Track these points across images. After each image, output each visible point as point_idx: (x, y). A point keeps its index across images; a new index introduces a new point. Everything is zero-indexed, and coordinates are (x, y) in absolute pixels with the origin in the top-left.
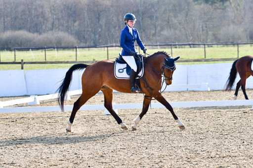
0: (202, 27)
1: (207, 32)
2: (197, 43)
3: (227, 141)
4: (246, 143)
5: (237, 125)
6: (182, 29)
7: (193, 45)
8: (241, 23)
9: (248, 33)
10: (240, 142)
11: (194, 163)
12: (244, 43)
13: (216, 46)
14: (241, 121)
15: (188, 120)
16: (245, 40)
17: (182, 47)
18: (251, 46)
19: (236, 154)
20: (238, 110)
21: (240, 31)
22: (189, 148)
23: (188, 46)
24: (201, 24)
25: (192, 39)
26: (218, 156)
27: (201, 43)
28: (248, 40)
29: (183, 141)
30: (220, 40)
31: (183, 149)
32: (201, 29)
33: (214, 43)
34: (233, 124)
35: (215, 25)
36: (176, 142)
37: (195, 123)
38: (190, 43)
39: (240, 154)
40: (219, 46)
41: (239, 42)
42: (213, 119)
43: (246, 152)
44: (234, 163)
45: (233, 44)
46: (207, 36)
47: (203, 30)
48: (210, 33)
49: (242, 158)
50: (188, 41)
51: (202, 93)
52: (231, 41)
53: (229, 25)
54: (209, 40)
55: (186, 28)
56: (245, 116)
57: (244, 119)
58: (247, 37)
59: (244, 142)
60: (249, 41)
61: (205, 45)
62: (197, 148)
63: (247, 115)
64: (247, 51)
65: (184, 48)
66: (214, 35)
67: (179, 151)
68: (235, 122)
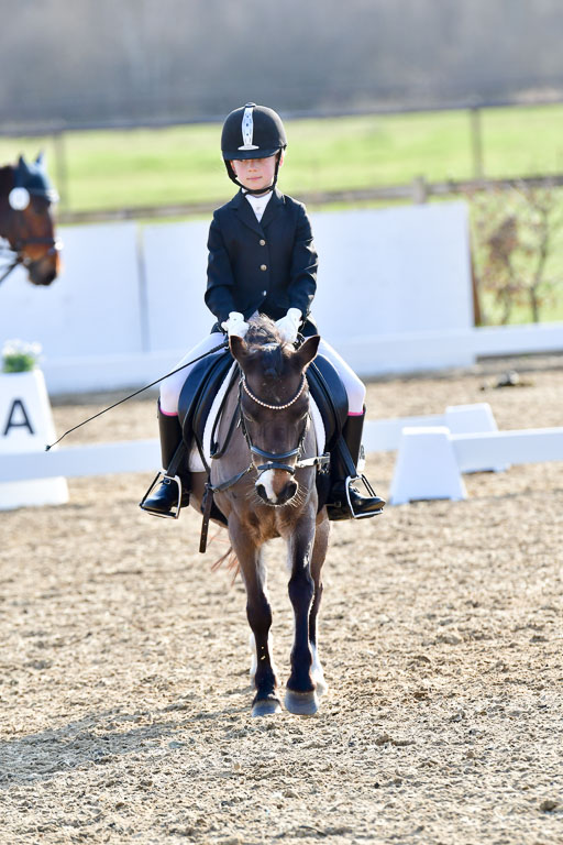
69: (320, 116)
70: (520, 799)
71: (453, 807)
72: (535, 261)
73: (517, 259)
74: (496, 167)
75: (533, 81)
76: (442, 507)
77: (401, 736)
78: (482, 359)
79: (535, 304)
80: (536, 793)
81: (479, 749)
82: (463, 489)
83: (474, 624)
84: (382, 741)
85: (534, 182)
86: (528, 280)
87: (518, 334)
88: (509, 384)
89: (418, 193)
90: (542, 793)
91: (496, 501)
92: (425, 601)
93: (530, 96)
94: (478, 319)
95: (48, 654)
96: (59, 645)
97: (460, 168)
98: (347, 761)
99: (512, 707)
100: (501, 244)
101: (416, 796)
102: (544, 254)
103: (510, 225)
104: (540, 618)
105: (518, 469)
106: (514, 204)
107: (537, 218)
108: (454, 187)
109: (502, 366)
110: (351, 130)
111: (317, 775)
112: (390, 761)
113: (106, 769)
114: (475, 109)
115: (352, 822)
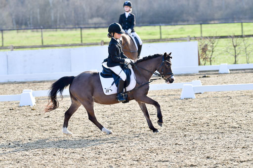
4: (12, 145)
8: (5, 6)
9: (14, 17)
10: (5, 144)
12: (10, 28)
14: (6, 119)
16: (10, 25)
18: (18, 32)
20: (3, 107)
21: (4, 14)
28: (13, 25)
39: (6, 157)
41: (4, 27)
43: (12, 155)
49: (8, 162)
56: (11, 114)
57: (10, 118)
58: (13, 22)
59: (10, 144)
60: (15, 26)
63: (13, 112)
64: (13, 38)
69: (172, 25)
70: (203, 156)
71: (189, 157)
72: (211, 52)
73: (207, 52)
74: (204, 35)
75: (213, 19)
76: (191, 100)
77: (180, 143)
78: (200, 72)
79: (211, 61)
80: (205, 155)
81: (195, 146)
82: (195, 96)
83: (195, 122)
84: (176, 144)
85: (211, 37)
86: (210, 57)
87: (207, 67)
88: (205, 77)
89: (188, 39)
90: (207, 155)
91: (201, 99)
92: (186, 118)
93: (212, 22)
94: (199, 64)
95: (112, 126)
96: (114, 124)
97: (198, 35)
98: (169, 148)
99: (202, 138)
100: (204, 50)
101: (182, 155)
102: (213, 52)
103: (206, 45)
104: (208, 121)
105: (206, 93)
106: (207, 42)
107: (211, 44)
108: (195, 38)
109: (204, 73)
110: (177, 27)
111: (163, 150)
112: (178, 148)
113: (122, 148)
114: (201, 24)
115: (169, 159)
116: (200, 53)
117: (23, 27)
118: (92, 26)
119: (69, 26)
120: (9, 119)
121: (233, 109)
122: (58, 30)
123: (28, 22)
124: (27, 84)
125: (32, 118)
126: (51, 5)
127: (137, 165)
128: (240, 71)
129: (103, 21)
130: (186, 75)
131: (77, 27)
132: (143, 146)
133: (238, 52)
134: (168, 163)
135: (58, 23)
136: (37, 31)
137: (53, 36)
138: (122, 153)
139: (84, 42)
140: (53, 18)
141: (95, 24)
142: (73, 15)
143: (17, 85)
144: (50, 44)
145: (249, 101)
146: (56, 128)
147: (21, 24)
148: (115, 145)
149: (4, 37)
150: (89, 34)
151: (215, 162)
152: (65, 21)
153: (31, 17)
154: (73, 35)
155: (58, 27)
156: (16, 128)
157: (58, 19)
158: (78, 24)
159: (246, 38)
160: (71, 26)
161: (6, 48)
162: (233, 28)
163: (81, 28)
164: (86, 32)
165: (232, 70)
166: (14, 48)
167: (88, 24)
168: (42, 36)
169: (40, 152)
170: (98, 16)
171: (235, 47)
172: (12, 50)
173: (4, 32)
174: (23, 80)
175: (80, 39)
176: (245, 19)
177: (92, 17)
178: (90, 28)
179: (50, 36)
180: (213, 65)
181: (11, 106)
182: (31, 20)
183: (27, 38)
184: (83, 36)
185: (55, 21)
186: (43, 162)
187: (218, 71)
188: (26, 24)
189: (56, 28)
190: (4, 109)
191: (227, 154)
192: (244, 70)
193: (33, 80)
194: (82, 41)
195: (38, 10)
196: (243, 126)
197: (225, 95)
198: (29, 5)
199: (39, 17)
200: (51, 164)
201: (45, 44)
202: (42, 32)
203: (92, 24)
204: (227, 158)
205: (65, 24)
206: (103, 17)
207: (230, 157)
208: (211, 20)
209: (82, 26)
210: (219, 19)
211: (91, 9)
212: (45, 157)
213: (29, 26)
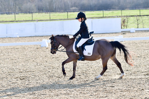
0: (13, 4)
1: (16, 6)
2: (10, 12)
3: (29, 63)
4: (38, 64)
5: (34, 55)
6: (3, 5)
7: (9, 13)
8: (33, 2)
9: (37, 7)
10: (35, 64)
11: (12, 75)
12: (35, 12)
13: (20, 14)
14: (35, 53)
15: (8, 53)
16: (35, 10)
17: (3, 15)
18: (39, 14)
19: (34, 70)
21: (33, 6)
22: (9, 67)
23: (6, 14)
24: (13, 2)
25: (8, 10)
26: (24, 71)
27: (12, 12)
28: (37, 10)
29: (6, 64)
30: (22, 10)
31: (6, 68)
32: (12, 5)
33: (20, 12)
34: (31, 54)
35: (20, 3)
36: (2, 64)
37: (11, 54)
38: (7, 12)
39: (36, 70)
40: (22, 14)
41: (33, 11)
42: (21, 52)
43: (39, 69)
44: (33, 75)
45: (30, 13)
46: (16, 9)
47: (14, 5)
48: (17, 7)
49: (37, 72)
50: (6, 11)
51: (14, 38)
52: (28, 11)
53: (27, 3)
54: (17, 11)
55: (5, 4)
58: (36, 9)
61: (15, 13)
62: (13, 67)
63: (38, 49)
64: (37, 16)
65: (4, 15)
66: (19, 8)
67: (4, 69)
68: (32, 53)
69: (108, 10)
72: (127, 23)
73: (125, 23)
74: (123, 15)
75: (127, 8)
78: (122, 32)
79: (127, 27)
84: (113, 64)
85: (127, 16)
86: (126, 25)
87: (125, 29)
88: (124, 34)
89: (117, 17)
90: (127, 69)
93: (126, 9)
94: (122, 28)
97: (120, 15)
100: (124, 22)
102: (128, 23)
103: (125, 20)
105: (125, 41)
106: (125, 18)
107: (127, 19)
108: (120, 16)
109: (124, 32)
110: (111, 12)
113: (88, 66)
114: (121, 10)
115: (110, 71)
116: (122, 23)
117: (41, 11)
118: (72, 11)
119: (61, 11)
120: (37, 53)
121: (137, 48)
122: (57, 12)
123: (43, 9)
124: (44, 37)
125: (47, 52)
126: (54, 2)
127: (95, 73)
128: (140, 31)
129: (77, 9)
130: (116, 33)
131: (65, 11)
132: (98, 65)
133: (139, 23)
134: (109, 73)
135: (57, 9)
136: (47, 13)
137: (54, 15)
138: (88, 68)
139: (69, 18)
140: (54, 8)
141: (74, 10)
142: (64, 6)
143: (39, 37)
144: (53, 19)
145: (145, 45)
146: (58, 57)
147: (40, 10)
148: (85, 65)
149: (33, 16)
150: (70, 15)
151: (130, 73)
152: (60, 9)
153: (45, 7)
154: (64, 15)
155: (57, 11)
156: (40, 57)
157: (57, 8)
158: (66, 10)
159: (143, 17)
160: (63, 11)
161: (34, 21)
162: (136, 12)
163: (67, 12)
164: (69, 13)
165: (136, 31)
166: (38, 21)
167: (70, 10)
168: (50, 16)
169: (51, 68)
170: (74, 6)
171: (138, 20)
172: (37, 22)
173: (33, 13)
174: (42, 35)
175: (67, 17)
176: (141, 8)
177: (72, 7)
178: (71, 12)
179: (53, 15)
180: (127, 29)
181: (37, 47)
182: (45, 8)
183: (43, 16)
184: (68, 15)
185: (56, 9)
186: (53, 72)
187: (130, 31)
188: (42, 10)
189: (56, 12)
190: (34, 48)
191: (136, 69)
192: (142, 31)
193: (47, 35)
194: (68, 18)
195: (48, 4)
196: (142, 56)
197: (134, 42)
198: (44, 1)
199: (48, 7)
200: (57, 73)
201: (51, 19)
202: (50, 13)
203: (72, 10)
204: (136, 71)
205: (60, 10)
206: (77, 7)
207: (137, 70)
208: (126, 8)
209: (68, 11)
210: (129, 8)
211: (71, 3)
212: (54, 70)
213: (44, 11)
